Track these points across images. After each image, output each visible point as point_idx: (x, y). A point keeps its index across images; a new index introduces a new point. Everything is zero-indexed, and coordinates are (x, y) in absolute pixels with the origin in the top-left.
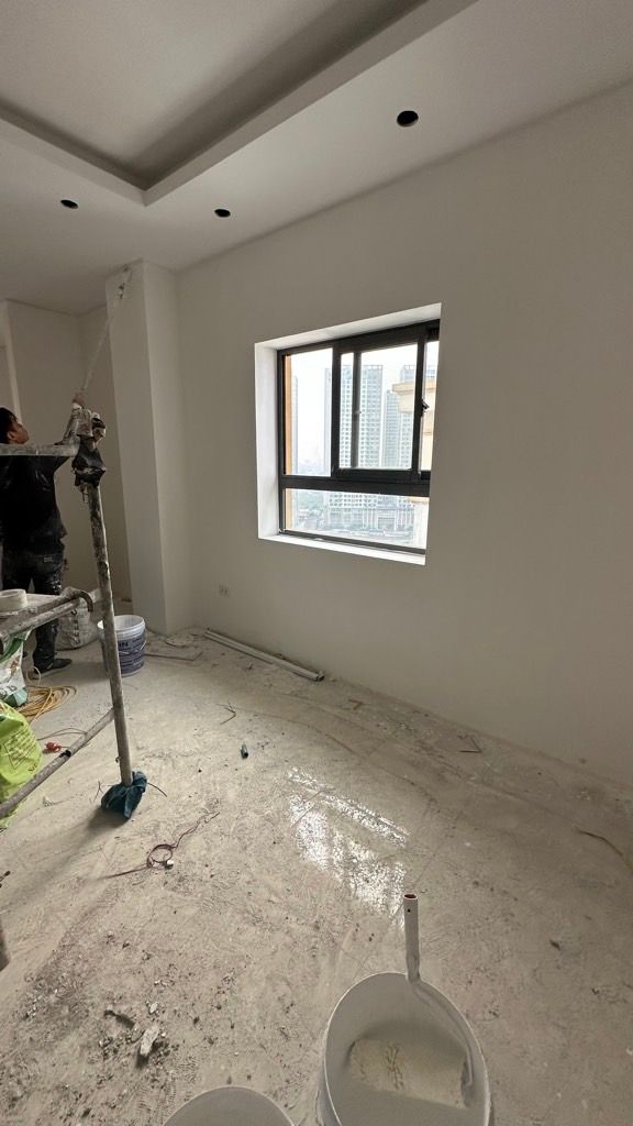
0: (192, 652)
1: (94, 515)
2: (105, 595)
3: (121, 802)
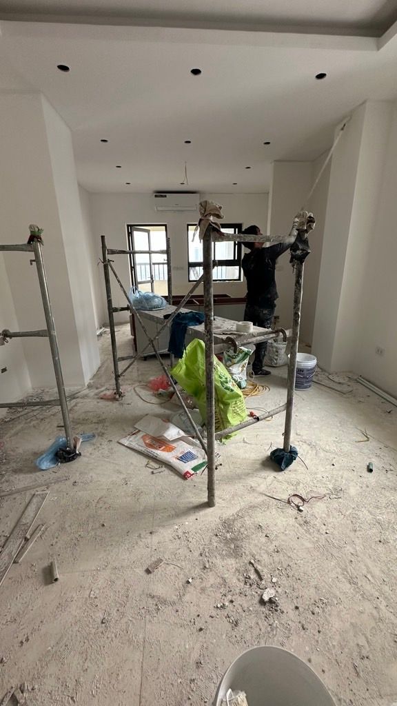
0: (345, 389)
1: (298, 282)
2: (295, 333)
3: (281, 459)
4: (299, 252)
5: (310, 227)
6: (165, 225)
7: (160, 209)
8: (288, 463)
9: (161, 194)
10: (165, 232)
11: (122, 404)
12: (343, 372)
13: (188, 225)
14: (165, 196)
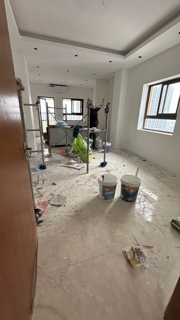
0: (119, 152)
1: (107, 118)
2: (106, 130)
3: (103, 165)
4: (107, 111)
5: (109, 105)
6: (54, 98)
7: (52, 91)
8: (105, 166)
9: (52, 85)
10: (53, 100)
11: (52, 158)
12: (119, 149)
13: (63, 98)
14: (54, 86)
